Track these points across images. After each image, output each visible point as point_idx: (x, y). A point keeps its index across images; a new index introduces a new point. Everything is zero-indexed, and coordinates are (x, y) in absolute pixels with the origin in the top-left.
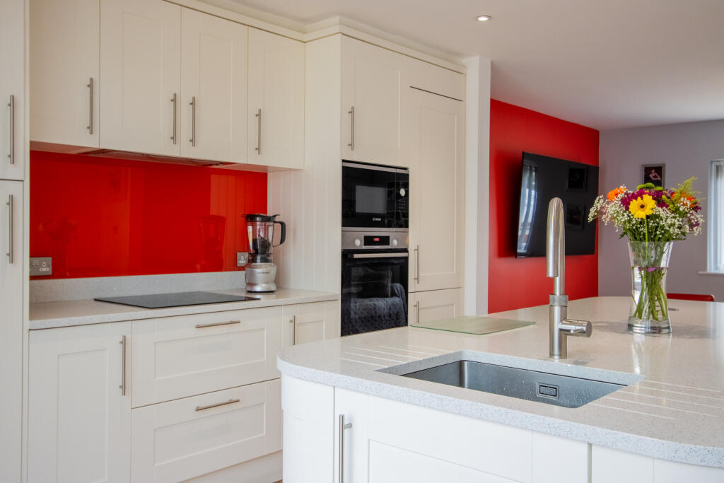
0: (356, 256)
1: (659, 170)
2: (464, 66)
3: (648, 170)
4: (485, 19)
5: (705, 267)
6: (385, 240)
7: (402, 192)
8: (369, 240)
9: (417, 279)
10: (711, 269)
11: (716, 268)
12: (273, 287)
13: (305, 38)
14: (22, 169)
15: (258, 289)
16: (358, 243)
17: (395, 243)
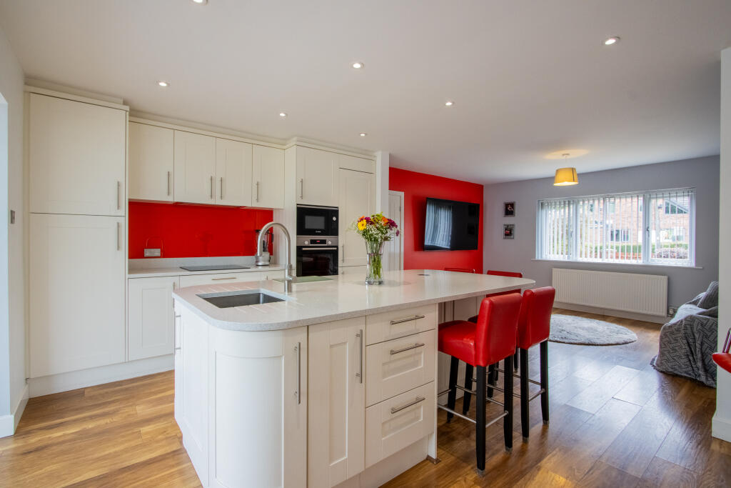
0: (304, 249)
1: (512, 205)
2: (375, 157)
3: (507, 205)
4: (364, 135)
5: (535, 258)
6: (324, 242)
7: (334, 219)
8: (313, 242)
9: (343, 260)
10: (538, 257)
11: (541, 257)
12: (267, 263)
13: (285, 147)
14: (124, 211)
15: (260, 264)
16: (307, 243)
17: (330, 243)
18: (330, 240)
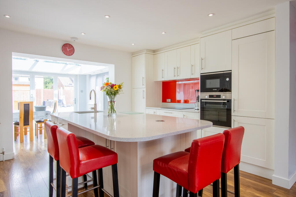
6: (219, 96)
7: (228, 79)
14: (145, 86)
16: (206, 97)
17: (224, 97)
18: (224, 96)
